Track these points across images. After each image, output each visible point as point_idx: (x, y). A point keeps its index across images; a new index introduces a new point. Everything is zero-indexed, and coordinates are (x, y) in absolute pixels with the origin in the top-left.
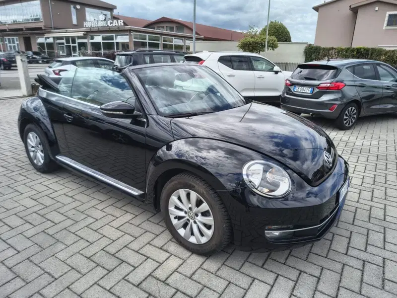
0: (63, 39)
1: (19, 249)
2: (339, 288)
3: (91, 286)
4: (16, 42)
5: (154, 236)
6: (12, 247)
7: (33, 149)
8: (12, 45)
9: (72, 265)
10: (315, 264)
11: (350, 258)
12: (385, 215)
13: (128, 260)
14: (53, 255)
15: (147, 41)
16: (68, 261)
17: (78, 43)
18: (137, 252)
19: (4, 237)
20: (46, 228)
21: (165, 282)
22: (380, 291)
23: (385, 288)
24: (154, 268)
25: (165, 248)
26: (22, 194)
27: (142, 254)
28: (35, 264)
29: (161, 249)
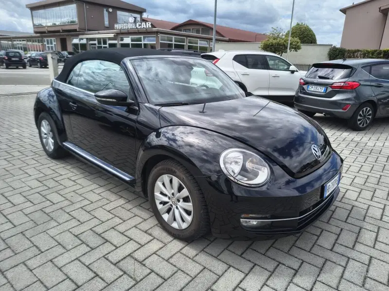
0: (95, 40)
1: (16, 224)
2: (315, 282)
3: (72, 261)
4: (54, 43)
5: (142, 220)
6: (10, 221)
7: (46, 136)
8: (50, 45)
9: (59, 241)
10: (296, 257)
11: (334, 254)
12: (382, 215)
13: (112, 241)
14: (45, 231)
15: (173, 43)
16: (57, 238)
17: (109, 44)
18: (122, 233)
19: (5, 212)
20: (44, 207)
21: (142, 263)
22: (359, 288)
23: (365, 286)
24: (134, 249)
25: (149, 231)
26: (31, 176)
27: (126, 236)
28: (27, 238)
29: (146, 232)
